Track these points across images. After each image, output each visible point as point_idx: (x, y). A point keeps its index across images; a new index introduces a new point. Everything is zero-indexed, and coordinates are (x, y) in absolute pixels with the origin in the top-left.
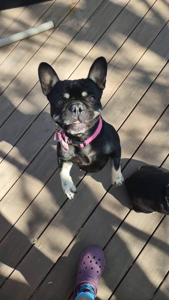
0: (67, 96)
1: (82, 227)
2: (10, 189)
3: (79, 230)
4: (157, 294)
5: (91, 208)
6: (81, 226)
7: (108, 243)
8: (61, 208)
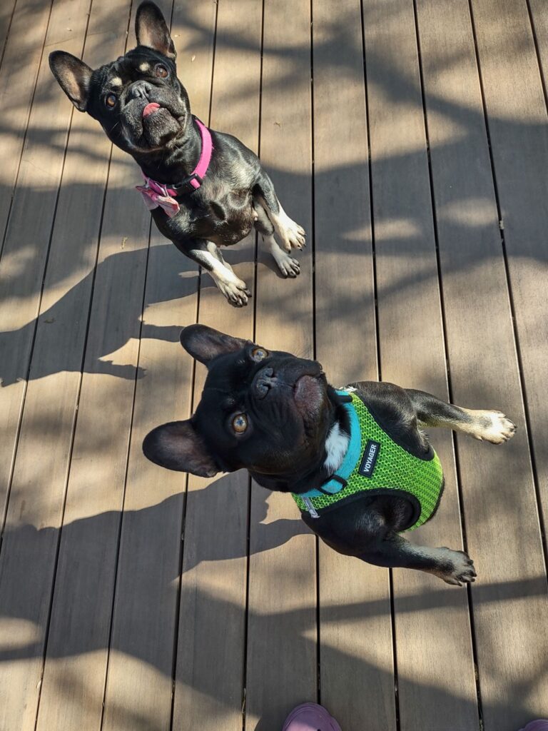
0: (117, 81)
1: (244, 685)
2: (36, 722)
3: (244, 698)
4: (486, 714)
5: (235, 628)
6: (240, 684)
7: (319, 678)
8: (174, 678)
